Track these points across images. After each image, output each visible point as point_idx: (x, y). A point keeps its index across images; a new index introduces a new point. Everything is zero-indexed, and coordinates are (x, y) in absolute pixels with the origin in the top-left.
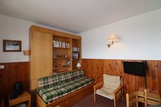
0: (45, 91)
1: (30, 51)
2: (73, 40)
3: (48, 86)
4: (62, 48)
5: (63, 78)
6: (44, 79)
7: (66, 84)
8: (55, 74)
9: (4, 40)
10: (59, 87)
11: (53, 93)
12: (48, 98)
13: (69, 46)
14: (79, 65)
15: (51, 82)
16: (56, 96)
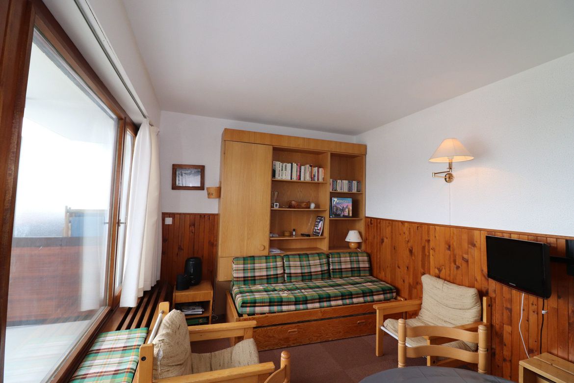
0: (244, 288)
1: (219, 189)
2: (333, 155)
3: (254, 280)
4: (299, 183)
5: (295, 266)
6: (245, 259)
7: (301, 284)
8: (276, 251)
9: (174, 165)
10: (280, 286)
11: (257, 296)
12: (244, 304)
13: (321, 174)
14: (353, 237)
15: (261, 269)
16: (263, 304)
